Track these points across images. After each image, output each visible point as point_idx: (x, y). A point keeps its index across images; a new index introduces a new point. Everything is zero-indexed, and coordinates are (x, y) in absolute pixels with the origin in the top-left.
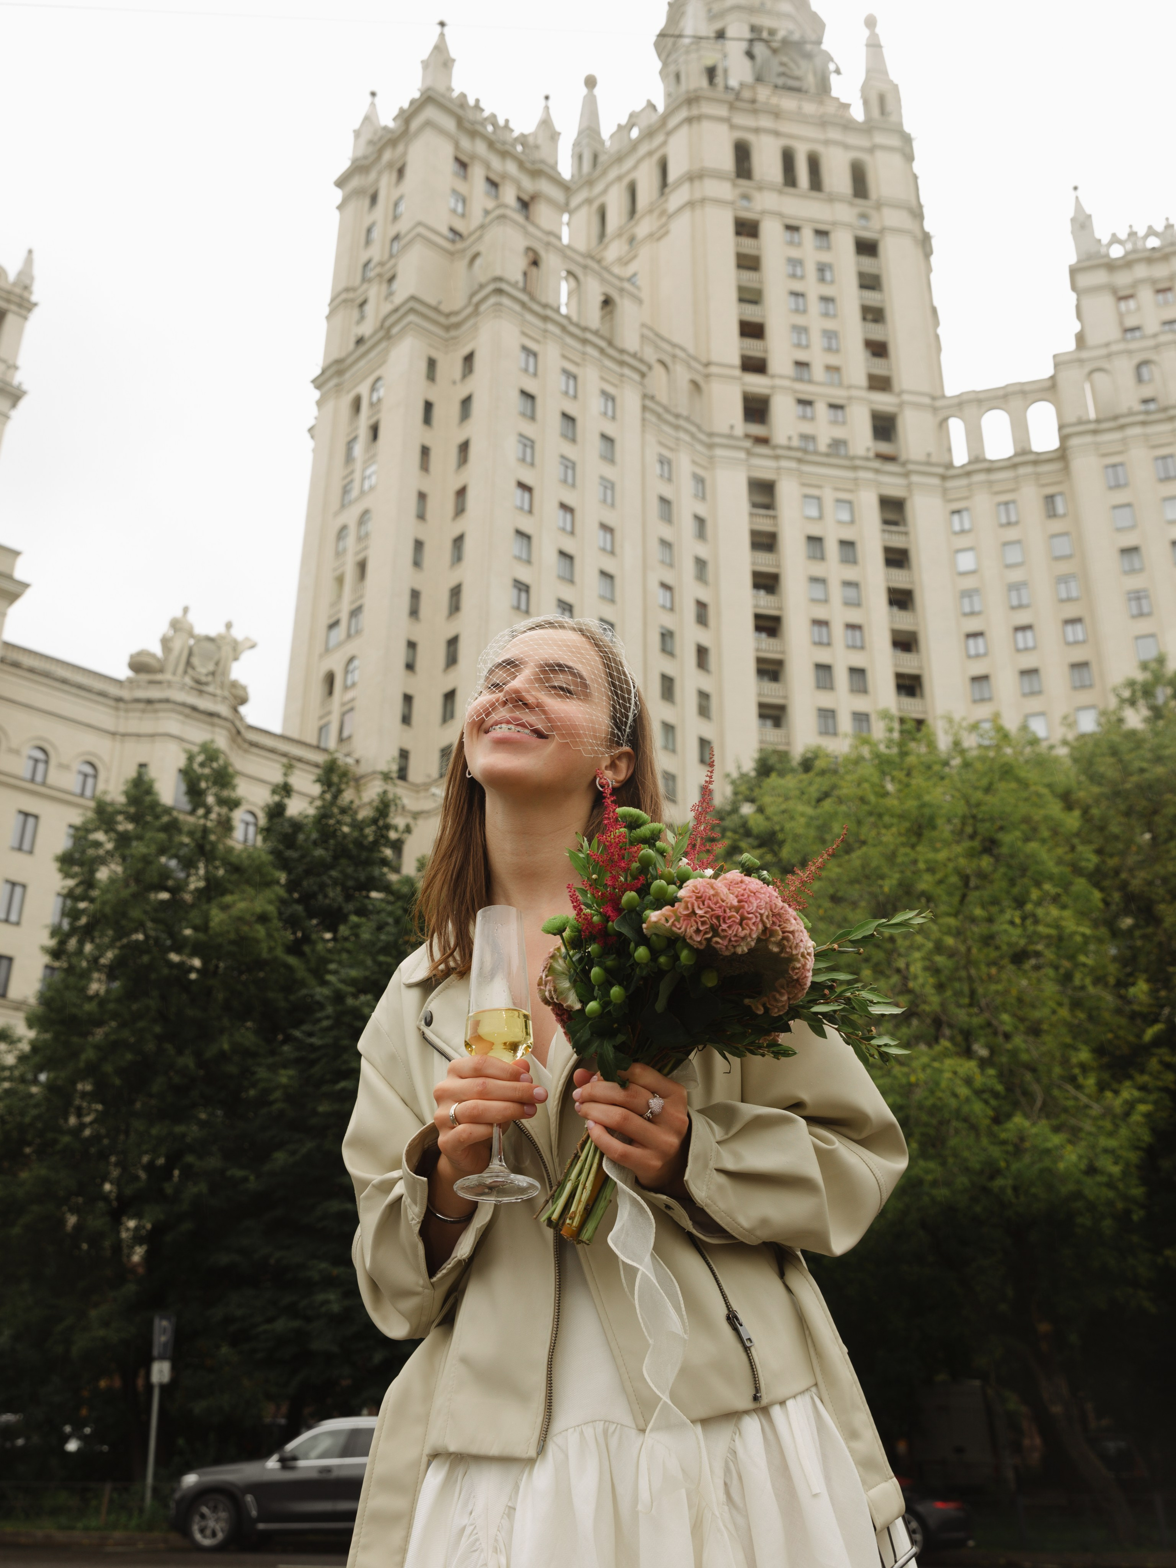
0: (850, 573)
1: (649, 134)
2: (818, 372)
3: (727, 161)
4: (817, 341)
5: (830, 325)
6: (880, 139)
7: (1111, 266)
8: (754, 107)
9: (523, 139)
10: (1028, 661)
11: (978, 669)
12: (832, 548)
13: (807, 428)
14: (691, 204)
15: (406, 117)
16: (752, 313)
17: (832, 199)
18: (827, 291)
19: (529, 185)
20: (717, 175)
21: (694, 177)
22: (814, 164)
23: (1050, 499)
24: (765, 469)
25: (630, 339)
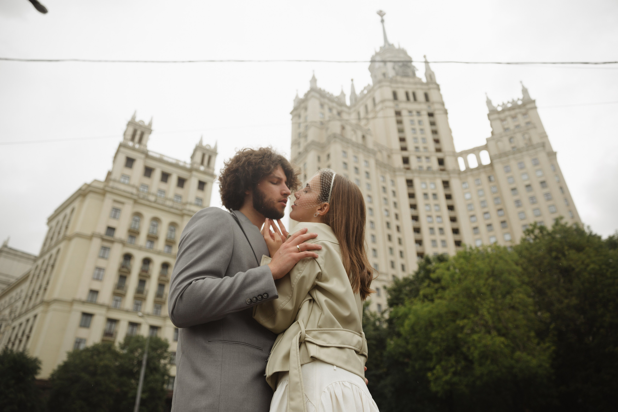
0: (436, 202)
1: (369, 92)
2: (421, 149)
3: (391, 96)
4: (420, 141)
5: (423, 136)
6: (431, 86)
7: (499, 113)
8: (396, 82)
9: (337, 97)
10: (488, 222)
11: (474, 225)
12: (430, 196)
13: (420, 164)
14: (382, 109)
15: (306, 95)
16: (402, 135)
17: (420, 103)
18: (422, 127)
19: (340, 108)
20: (389, 100)
21: (383, 101)
22: (414, 94)
23: (489, 178)
24: (410, 176)
25: (370, 145)
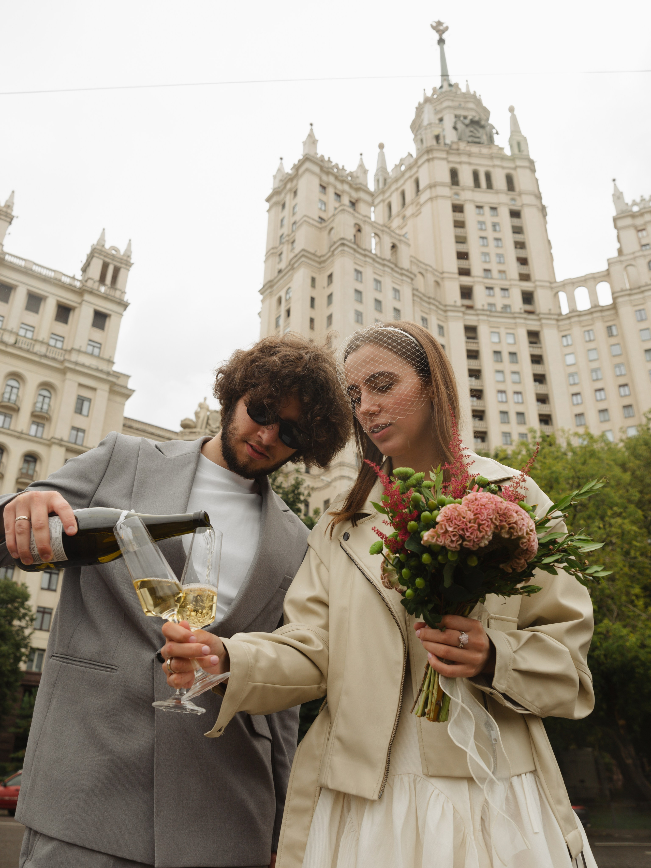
0: (515, 368)
1: (410, 168)
2: (495, 274)
3: (447, 178)
4: (494, 259)
5: (500, 251)
6: (519, 163)
7: (633, 216)
8: (458, 152)
9: (351, 174)
10: (602, 406)
11: (578, 410)
12: (505, 356)
13: (491, 300)
14: (431, 199)
15: (297, 168)
16: (462, 248)
17: (497, 192)
18: (497, 235)
19: (355, 195)
20: (443, 185)
21: (432, 186)
22: (488, 176)
23: (609, 328)
24: (471, 320)
25: (405, 263)
